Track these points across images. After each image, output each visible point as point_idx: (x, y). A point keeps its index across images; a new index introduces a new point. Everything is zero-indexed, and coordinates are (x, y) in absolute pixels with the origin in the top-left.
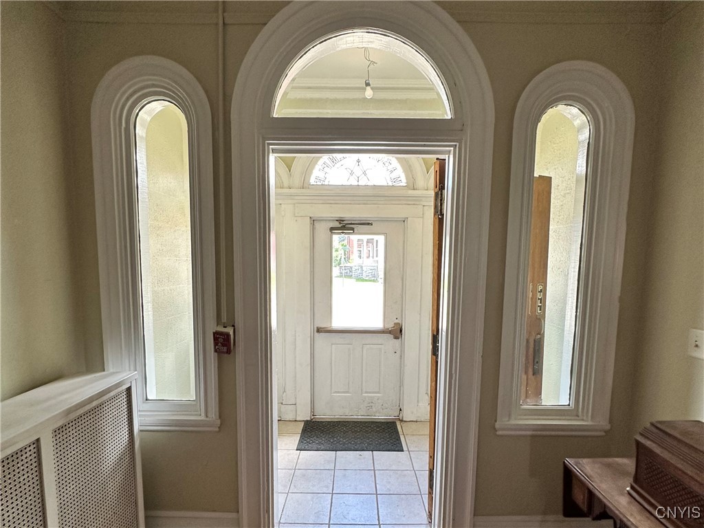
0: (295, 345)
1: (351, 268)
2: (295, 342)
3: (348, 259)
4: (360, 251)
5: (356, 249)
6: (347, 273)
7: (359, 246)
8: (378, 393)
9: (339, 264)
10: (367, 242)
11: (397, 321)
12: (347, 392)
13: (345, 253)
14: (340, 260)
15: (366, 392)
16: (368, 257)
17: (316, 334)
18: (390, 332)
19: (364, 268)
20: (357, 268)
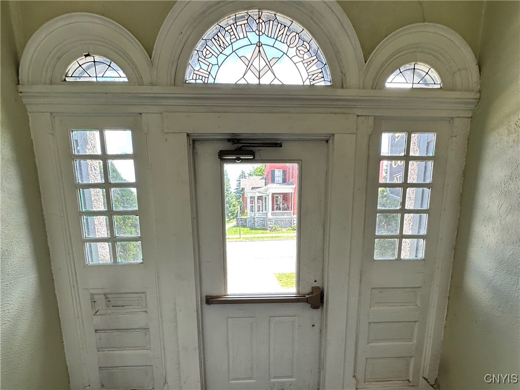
0: (176, 322)
1: (246, 219)
2: (176, 318)
3: (243, 212)
4: (253, 206)
5: (249, 205)
6: (242, 223)
7: (252, 202)
8: (291, 377)
9: (237, 216)
10: (258, 199)
11: (316, 285)
12: (251, 378)
13: (240, 208)
14: (237, 213)
15: (275, 377)
16: (259, 211)
17: (206, 306)
18: (307, 301)
19: (256, 219)
20: (250, 219)
